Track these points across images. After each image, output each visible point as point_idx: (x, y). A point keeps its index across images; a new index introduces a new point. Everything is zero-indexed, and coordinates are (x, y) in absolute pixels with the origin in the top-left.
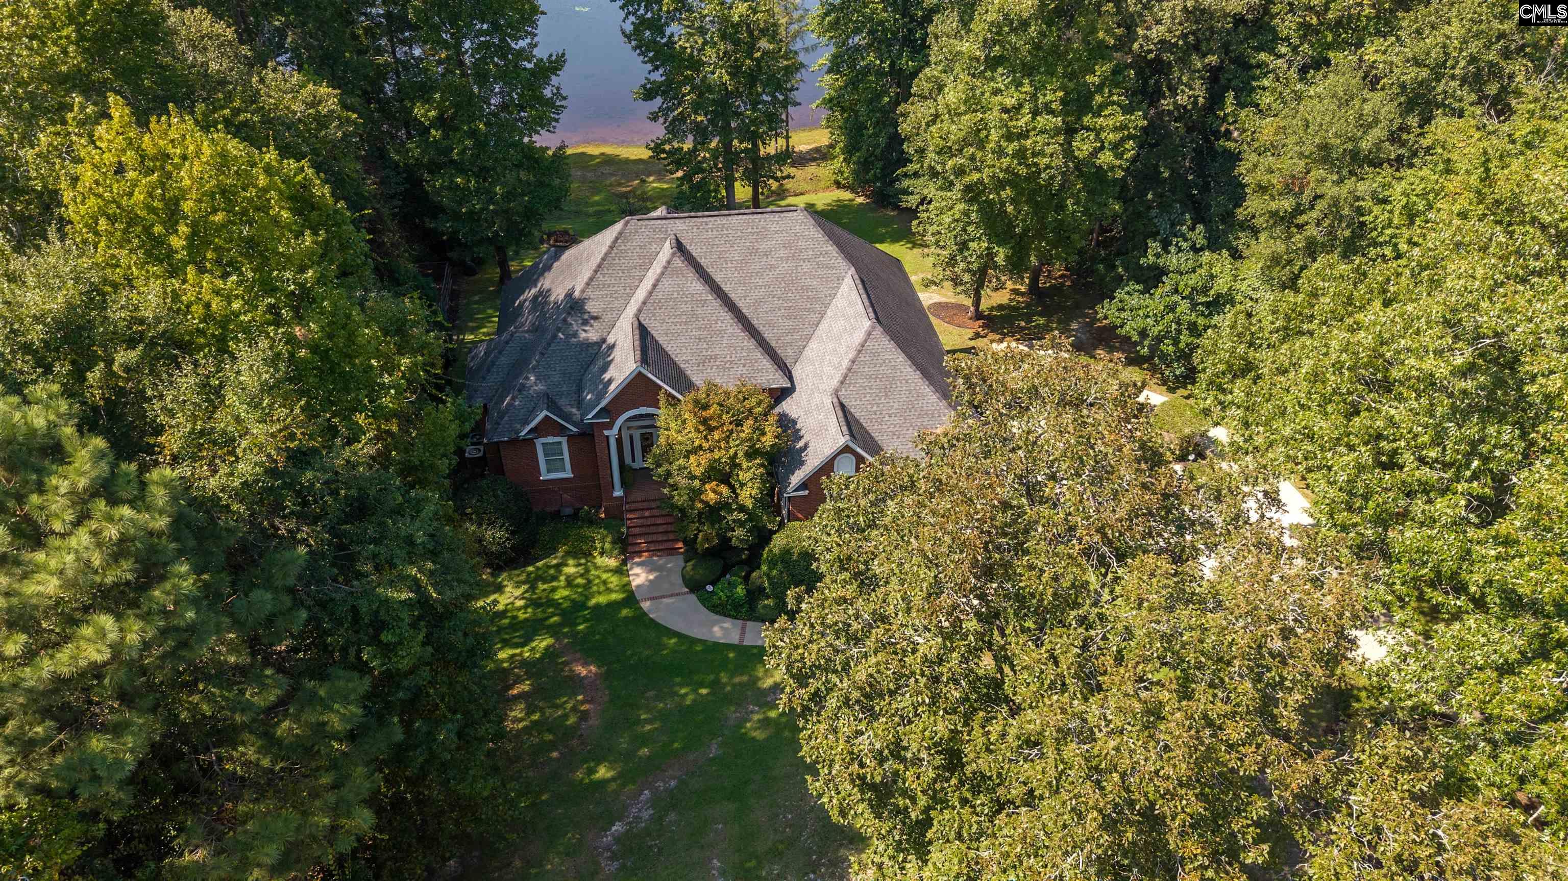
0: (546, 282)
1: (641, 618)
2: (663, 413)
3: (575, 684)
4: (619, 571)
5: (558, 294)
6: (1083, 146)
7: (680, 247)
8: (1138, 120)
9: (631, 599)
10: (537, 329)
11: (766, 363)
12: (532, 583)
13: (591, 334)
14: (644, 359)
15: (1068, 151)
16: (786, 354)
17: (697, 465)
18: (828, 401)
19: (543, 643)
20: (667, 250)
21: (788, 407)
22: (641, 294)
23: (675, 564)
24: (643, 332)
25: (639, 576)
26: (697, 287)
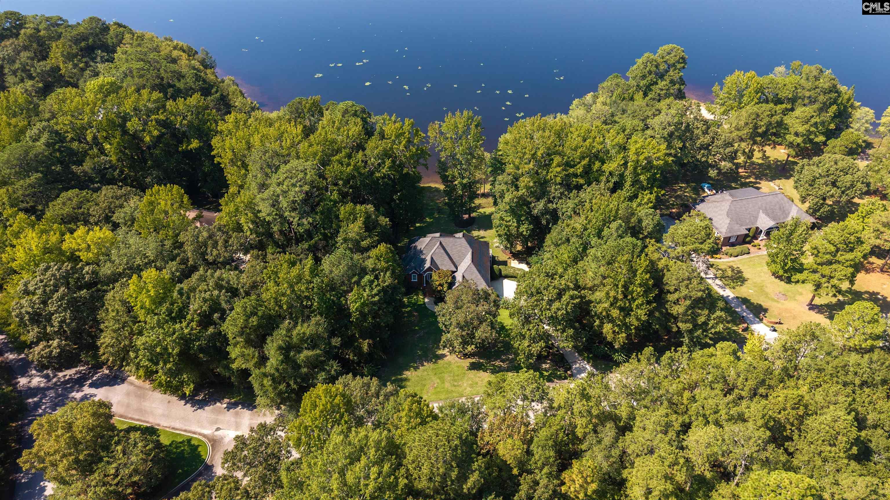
0: (417, 244)
1: (426, 307)
2: (433, 273)
3: (414, 316)
4: (423, 299)
5: (419, 248)
6: (521, 230)
7: (441, 243)
8: (531, 227)
9: (424, 303)
10: (414, 254)
11: (453, 266)
12: (408, 298)
13: (423, 257)
14: (431, 264)
15: (518, 231)
16: (457, 264)
17: (437, 283)
18: (461, 275)
19: (409, 309)
20: (438, 244)
21: (456, 274)
22: (433, 251)
23: (433, 299)
24: (432, 258)
25: (426, 300)
26: (442, 251)
